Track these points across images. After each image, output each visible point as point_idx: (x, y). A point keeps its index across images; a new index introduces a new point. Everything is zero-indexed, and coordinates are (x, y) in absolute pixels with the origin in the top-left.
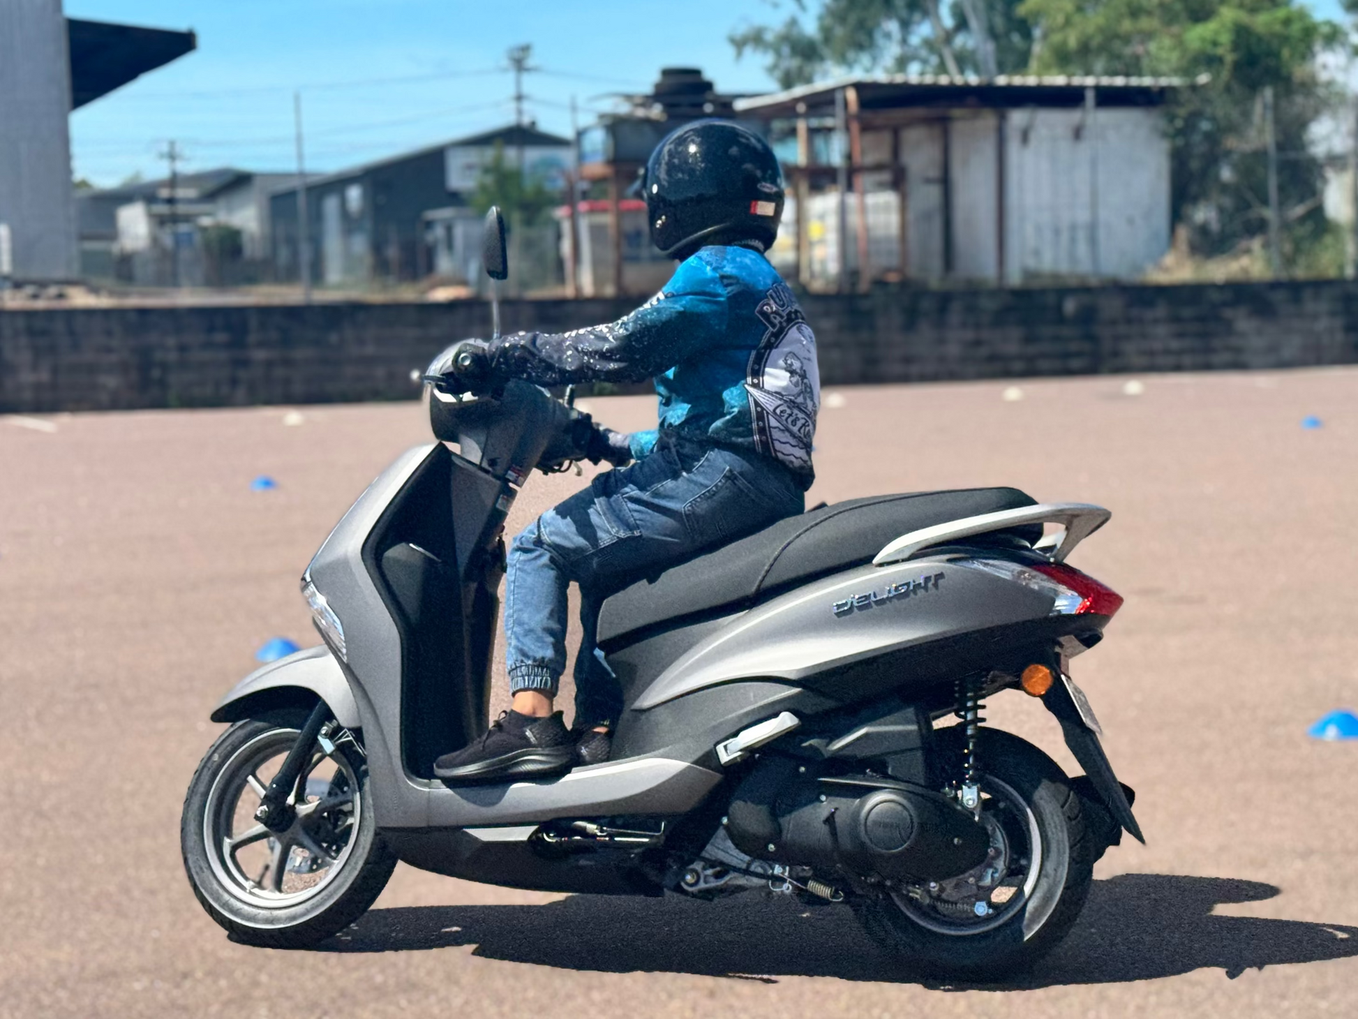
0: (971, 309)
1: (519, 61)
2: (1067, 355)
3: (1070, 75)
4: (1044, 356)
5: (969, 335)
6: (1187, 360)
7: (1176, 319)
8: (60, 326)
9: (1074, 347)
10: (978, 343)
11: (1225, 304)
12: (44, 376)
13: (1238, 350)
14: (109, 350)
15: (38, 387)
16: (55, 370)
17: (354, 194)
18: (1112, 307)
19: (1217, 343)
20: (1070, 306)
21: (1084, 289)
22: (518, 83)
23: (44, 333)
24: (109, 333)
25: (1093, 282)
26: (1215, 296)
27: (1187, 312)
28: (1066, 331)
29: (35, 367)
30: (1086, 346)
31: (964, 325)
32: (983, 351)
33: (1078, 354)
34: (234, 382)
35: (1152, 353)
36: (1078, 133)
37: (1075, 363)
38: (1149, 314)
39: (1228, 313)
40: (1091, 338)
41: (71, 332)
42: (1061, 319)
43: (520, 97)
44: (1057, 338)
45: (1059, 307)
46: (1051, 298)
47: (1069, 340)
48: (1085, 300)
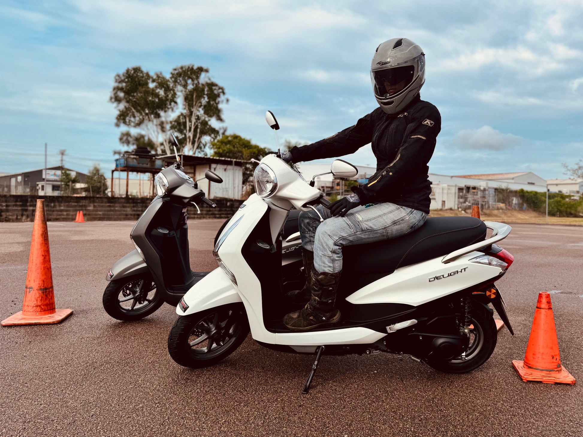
1: (63, 153)
3: (225, 158)
4: (223, 214)
9: (229, 212)
10: (210, 211)
17: (19, 178)
20: (228, 204)
21: (231, 200)
22: (62, 158)
25: (234, 199)
28: (228, 209)
32: (211, 213)
34: (22, 215)
36: (225, 170)
42: (227, 207)
43: (62, 160)
44: (226, 210)
45: (226, 204)
46: (225, 202)
47: (228, 211)
48: (232, 203)
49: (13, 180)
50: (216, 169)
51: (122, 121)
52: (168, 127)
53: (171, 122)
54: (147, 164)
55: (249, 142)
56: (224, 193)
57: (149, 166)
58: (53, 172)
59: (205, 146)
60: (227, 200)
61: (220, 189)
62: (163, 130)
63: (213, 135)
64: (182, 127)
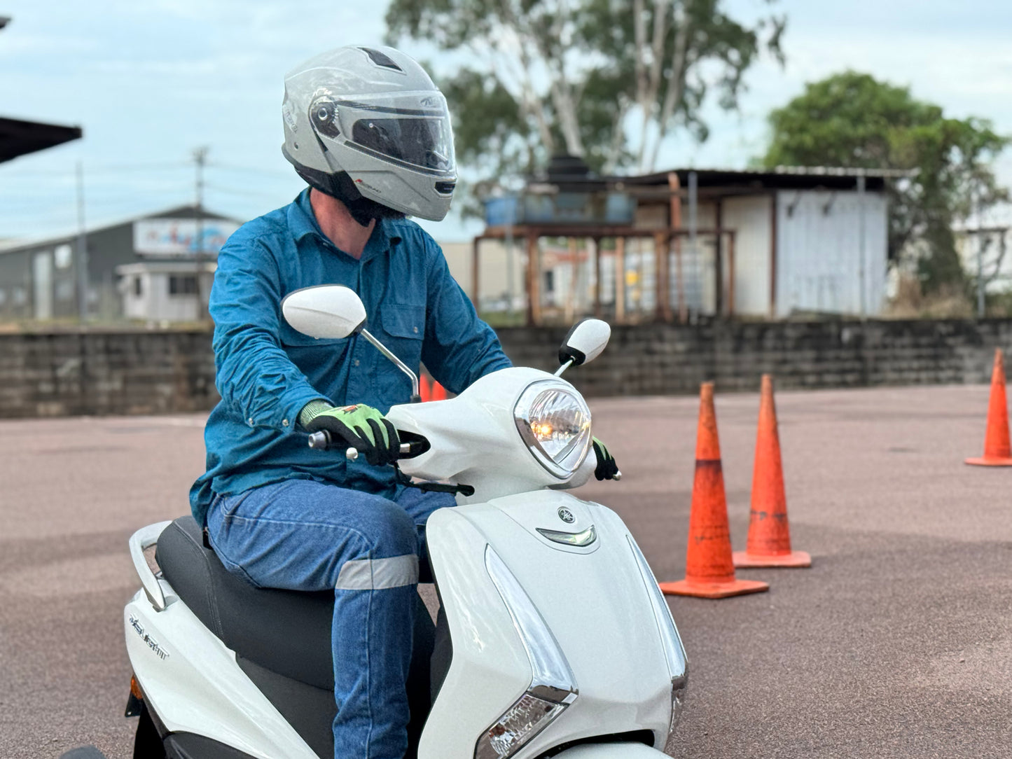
0: (781, 337)
1: (200, 160)
2: (843, 372)
4: (828, 372)
5: (778, 356)
6: (923, 375)
7: (916, 346)
8: (130, 345)
9: (848, 365)
10: (784, 362)
11: (950, 335)
12: (117, 385)
13: (958, 369)
14: (167, 365)
15: (112, 394)
16: (126, 381)
18: (875, 336)
19: (943, 364)
20: (847, 335)
21: (855, 322)
22: (199, 175)
23: (118, 351)
24: (166, 352)
25: (863, 318)
26: (943, 329)
27: (924, 340)
28: (844, 354)
29: (110, 379)
30: (857, 365)
31: (775, 349)
32: (787, 368)
33: (851, 371)
35: (900, 370)
36: (826, 209)
37: (850, 378)
38: (899, 342)
39: (951, 341)
40: (860, 359)
41: (139, 351)
42: (840, 345)
43: (200, 184)
44: (838, 359)
45: (839, 336)
46: (833, 329)
47: (846, 360)
48: (857, 330)
49: (42, 264)
50: (796, 212)
51: (405, 29)
52: (567, 32)
53: (574, 16)
54: (583, 210)
55: (902, 94)
56: (827, 295)
57: (588, 215)
58: (166, 228)
59: (699, 97)
60: (838, 321)
61: (810, 281)
62: (550, 47)
63: (734, 55)
64: (618, 33)
